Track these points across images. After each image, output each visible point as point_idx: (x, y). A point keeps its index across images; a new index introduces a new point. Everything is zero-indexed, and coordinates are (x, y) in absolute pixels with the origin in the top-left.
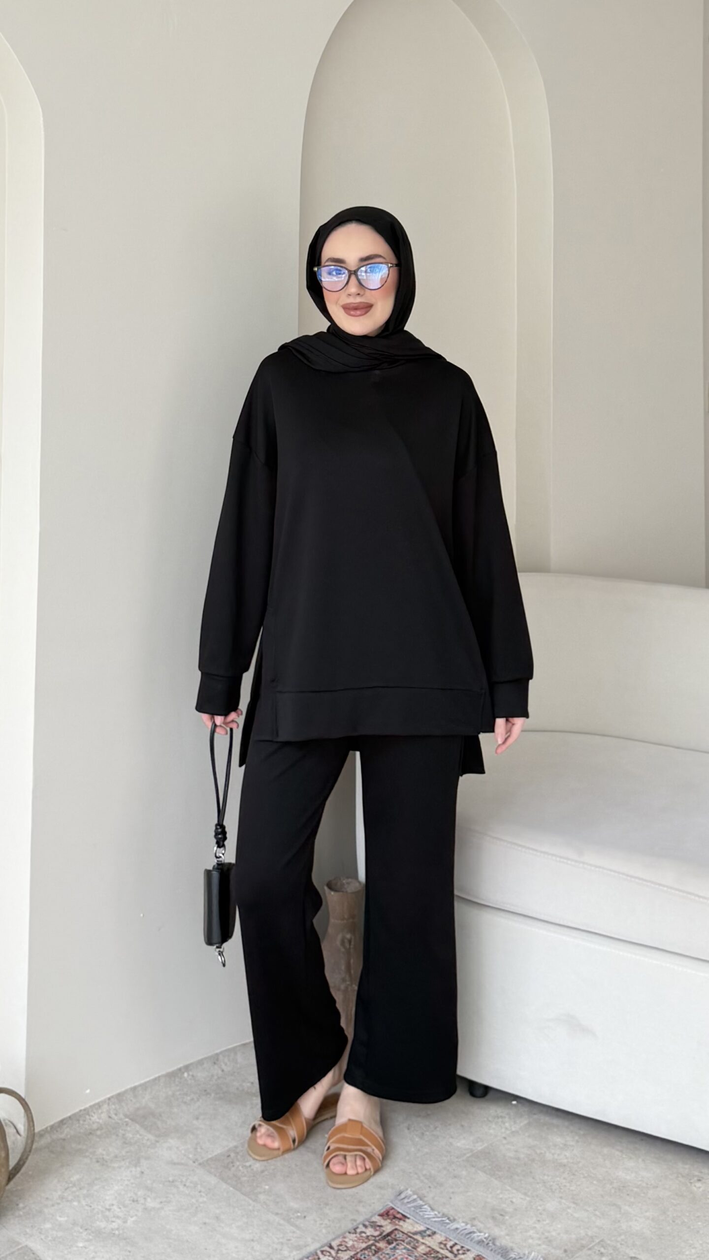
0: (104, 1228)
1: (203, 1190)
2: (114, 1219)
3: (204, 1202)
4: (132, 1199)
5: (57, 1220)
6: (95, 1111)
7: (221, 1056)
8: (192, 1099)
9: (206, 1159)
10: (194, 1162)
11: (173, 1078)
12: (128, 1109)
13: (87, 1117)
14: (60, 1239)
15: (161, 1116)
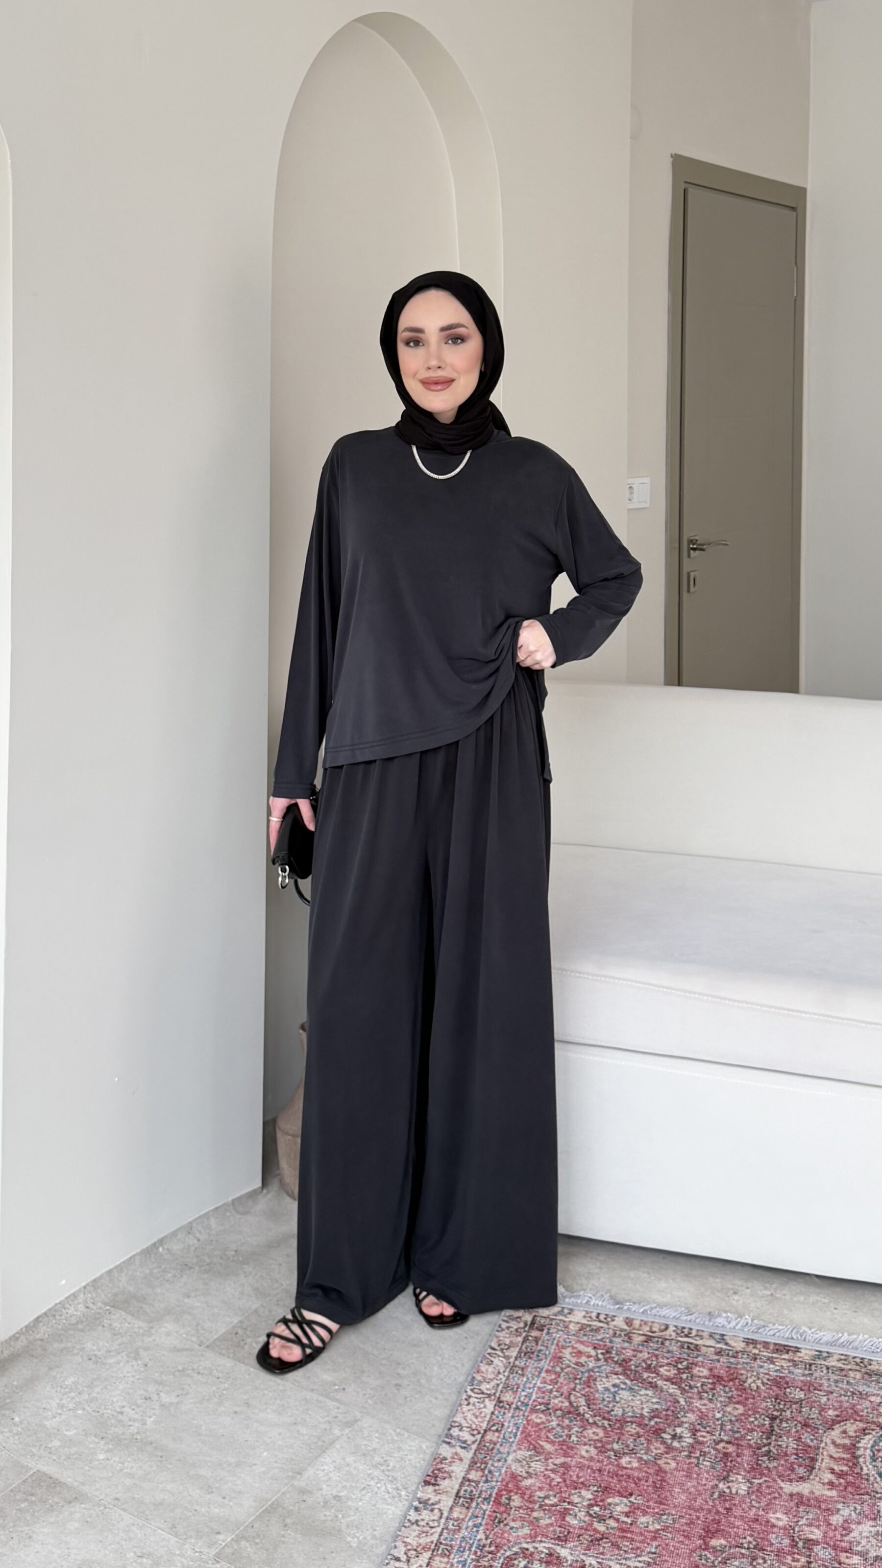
0: (123, 1434)
1: (221, 1375)
2: (131, 1423)
3: (228, 1389)
4: (143, 1397)
5: (65, 1435)
6: (71, 1302)
7: (194, 1224)
8: (174, 1276)
9: (211, 1340)
10: (200, 1346)
11: (148, 1255)
12: (106, 1295)
13: (64, 1311)
14: (76, 1456)
15: (145, 1299)
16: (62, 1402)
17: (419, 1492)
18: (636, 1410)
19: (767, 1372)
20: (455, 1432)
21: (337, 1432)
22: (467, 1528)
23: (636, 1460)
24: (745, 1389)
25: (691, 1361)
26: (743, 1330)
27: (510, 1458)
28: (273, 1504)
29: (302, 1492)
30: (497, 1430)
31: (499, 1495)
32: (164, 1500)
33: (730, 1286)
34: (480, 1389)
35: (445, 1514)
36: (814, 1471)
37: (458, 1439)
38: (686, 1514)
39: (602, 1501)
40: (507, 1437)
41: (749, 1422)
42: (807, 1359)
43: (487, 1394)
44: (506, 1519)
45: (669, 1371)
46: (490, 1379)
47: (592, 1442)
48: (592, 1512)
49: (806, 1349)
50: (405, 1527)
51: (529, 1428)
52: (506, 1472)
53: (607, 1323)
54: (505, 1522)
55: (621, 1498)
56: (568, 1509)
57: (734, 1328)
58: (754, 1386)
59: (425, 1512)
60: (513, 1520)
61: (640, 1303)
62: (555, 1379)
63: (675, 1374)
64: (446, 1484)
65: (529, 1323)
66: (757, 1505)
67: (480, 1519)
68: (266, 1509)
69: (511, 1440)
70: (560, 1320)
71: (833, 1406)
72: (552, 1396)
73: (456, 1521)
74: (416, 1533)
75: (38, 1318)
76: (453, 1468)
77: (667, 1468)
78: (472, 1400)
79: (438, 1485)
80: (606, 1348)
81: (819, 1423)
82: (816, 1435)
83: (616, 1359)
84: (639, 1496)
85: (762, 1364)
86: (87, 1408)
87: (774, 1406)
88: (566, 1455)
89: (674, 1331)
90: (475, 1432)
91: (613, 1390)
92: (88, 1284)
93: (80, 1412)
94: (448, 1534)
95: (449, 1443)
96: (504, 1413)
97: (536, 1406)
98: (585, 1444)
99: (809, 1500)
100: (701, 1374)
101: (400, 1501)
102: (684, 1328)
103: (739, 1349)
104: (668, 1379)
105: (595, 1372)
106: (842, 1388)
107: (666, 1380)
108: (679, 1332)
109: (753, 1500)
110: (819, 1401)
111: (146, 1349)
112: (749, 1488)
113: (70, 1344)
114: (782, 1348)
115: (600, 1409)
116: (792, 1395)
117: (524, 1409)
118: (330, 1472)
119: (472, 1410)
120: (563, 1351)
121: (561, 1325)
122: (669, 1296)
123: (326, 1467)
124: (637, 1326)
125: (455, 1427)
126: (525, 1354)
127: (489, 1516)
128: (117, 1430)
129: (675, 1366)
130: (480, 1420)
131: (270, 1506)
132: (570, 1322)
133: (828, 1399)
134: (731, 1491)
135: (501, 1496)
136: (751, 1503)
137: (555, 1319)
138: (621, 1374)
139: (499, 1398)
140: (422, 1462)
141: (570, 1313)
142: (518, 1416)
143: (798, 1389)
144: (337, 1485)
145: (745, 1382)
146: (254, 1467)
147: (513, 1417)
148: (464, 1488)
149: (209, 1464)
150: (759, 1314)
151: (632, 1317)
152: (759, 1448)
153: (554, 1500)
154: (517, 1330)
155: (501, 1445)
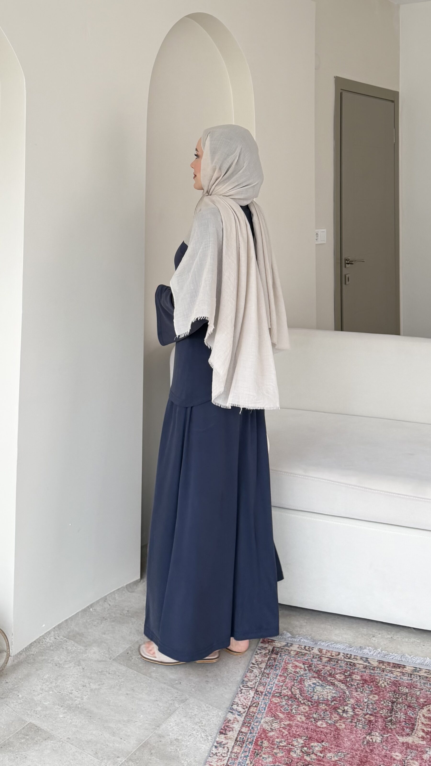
0: (72, 704)
1: (120, 675)
2: (76, 699)
3: (124, 682)
4: (82, 685)
5: (44, 704)
6: (48, 636)
7: (108, 597)
8: (98, 623)
9: (116, 656)
10: (110, 659)
11: (85, 612)
12: (64, 633)
13: (44, 640)
14: (49, 715)
15: (83, 635)
16: (44, 687)
17: (218, 738)
18: (325, 697)
19: (389, 678)
20: (235, 707)
21: (177, 705)
22: (241, 758)
23: (325, 723)
24: (379, 687)
25: (351, 672)
26: (377, 656)
27: (262, 721)
28: (145, 742)
29: (160, 736)
30: (256, 706)
31: (257, 741)
32: (92, 739)
33: (371, 633)
34: (247, 685)
35: (230, 750)
36: (414, 730)
37: (237, 711)
38: (350, 752)
39: (309, 744)
40: (260, 710)
41: (381, 704)
42: (409, 671)
43: (251, 688)
44: (260, 753)
45: (341, 676)
46: (252, 680)
47: (303, 713)
48: (303, 750)
49: (409, 666)
50: (210, 757)
51: (272, 705)
52: (260, 728)
53: (310, 651)
54: (260, 755)
55: (318, 743)
56: (291, 748)
57: (373, 655)
58: (383, 685)
59: (220, 749)
60: (264, 754)
61: (325, 642)
62: (284, 680)
63: (344, 678)
64: (231, 734)
65: (271, 651)
66: (386, 748)
67: (247, 753)
68: (142, 745)
69: (263, 711)
70: (286, 649)
71: (423, 697)
72: (283, 688)
73: (236, 754)
74: (216, 760)
75: (31, 644)
76: (234, 726)
77: (340, 728)
78: (243, 691)
79: (227, 734)
80: (309, 664)
81: (416, 705)
82: (415, 712)
83: (314, 670)
84: (327, 742)
85: (387, 674)
86: (55, 691)
87: (394, 696)
88: (290, 720)
89: (343, 656)
90: (245, 707)
91: (313, 686)
92: (56, 627)
93: (51, 692)
94: (232, 760)
95: (232, 712)
96: (259, 697)
97: (275, 694)
98: (299, 715)
99: (412, 746)
100: (357, 679)
101: (208, 742)
102: (348, 654)
103: (375, 666)
104: (340, 681)
105: (304, 677)
106: (427, 687)
107: (340, 682)
108: (345, 656)
109: (384, 745)
110: (416, 694)
111: (84, 660)
112: (381, 739)
113: (47, 658)
114: (397, 666)
115: (307, 696)
116: (402, 691)
117: (269, 695)
118: (174, 726)
119: (243, 696)
120: (288, 665)
121: (287, 652)
122: (341, 637)
123: (172, 724)
124: (324, 653)
125: (234, 704)
126: (269, 667)
127: (252, 751)
128: (69, 702)
129: (343, 674)
130: (247, 701)
131: (143, 743)
132: (291, 650)
133: (420, 693)
134: (373, 741)
135: (258, 741)
136: (383, 747)
137: (284, 649)
138: (317, 678)
139: (256, 689)
140: (219, 722)
141: (291, 646)
142: (266, 699)
143: (405, 687)
144: (177, 733)
145: (379, 683)
146: (136, 723)
147: (263, 699)
148: (239, 737)
149: (114, 721)
150: (385, 648)
151: (322, 648)
152: (387, 719)
153: (284, 744)
154: (265, 654)
155: (258, 714)
